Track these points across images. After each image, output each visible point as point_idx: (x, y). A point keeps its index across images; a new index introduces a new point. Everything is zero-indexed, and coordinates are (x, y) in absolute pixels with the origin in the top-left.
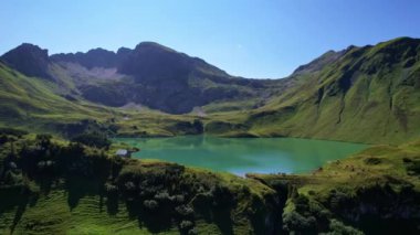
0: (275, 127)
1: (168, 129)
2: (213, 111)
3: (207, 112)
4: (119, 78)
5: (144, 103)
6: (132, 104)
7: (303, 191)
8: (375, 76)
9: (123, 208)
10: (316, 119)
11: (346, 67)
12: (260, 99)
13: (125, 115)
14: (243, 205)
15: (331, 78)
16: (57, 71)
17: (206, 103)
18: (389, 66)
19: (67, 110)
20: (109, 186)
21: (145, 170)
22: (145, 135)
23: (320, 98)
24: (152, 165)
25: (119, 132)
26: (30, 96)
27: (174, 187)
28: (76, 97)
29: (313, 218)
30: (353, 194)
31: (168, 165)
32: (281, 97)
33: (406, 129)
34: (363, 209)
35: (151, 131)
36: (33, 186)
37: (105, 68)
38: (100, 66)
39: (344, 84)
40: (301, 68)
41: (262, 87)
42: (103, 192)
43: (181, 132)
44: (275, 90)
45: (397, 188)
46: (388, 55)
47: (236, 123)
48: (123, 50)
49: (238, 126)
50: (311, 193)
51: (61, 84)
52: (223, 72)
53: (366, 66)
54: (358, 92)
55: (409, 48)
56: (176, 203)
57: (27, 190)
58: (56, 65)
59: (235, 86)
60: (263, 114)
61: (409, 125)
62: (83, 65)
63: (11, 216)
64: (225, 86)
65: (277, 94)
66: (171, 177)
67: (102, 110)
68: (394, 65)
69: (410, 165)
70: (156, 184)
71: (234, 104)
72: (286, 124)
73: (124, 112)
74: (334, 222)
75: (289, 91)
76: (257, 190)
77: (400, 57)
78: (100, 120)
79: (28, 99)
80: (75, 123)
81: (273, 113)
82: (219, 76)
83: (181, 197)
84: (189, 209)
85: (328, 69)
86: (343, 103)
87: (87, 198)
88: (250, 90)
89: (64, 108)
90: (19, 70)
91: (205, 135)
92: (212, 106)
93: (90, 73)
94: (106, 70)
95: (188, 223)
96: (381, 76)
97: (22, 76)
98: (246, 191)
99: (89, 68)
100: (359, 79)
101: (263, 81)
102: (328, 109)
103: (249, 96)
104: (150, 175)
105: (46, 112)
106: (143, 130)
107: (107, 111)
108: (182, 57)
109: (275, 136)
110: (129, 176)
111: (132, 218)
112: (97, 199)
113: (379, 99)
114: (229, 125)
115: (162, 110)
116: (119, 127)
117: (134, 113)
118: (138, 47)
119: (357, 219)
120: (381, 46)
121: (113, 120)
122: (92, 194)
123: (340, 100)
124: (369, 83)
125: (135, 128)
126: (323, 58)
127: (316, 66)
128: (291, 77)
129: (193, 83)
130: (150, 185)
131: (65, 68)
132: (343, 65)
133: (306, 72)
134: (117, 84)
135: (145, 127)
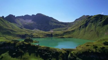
0: (70, 35)
1: (45, 36)
2: (55, 31)
3: (53, 31)
4: (32, 22)
5: (38, 29)
6: (36, 29)
7: (72, 52)
8: (93, 23)
9: (39, 56)
10: (79, 34)
11: (87, 21)
12: (66, 28)
13: (34, 32)
14: (61, 55)
15: (83, 23)
16: (17, 21)
17: (53, 29)
18: (96, 21)
19: (21, 31)
20: (36, 52)
21: (42, 48)
22: (39, 37)
23: (80, 28)
24: (44, 47)
25: (34, 37)
26: (13, 28)
27: (48, 52)
28: (22, 27)
29: (73, 57)
30: (82, 53)
31: (46, 47)
32: (71, 27)
33: (98, 37)
34: (83, 56)
35: (41, 36)
36: (23, 52)
37: (29, 19)
38: (27, 19)
39: (86, 25)
40: (77, 19)
41: (67, 24)
42: (35, 53)
43: (48, 37)
44: (70, 25)
45: (90, 51)
46: (96, 19)
47: (60, 34)
48: (33, 15)
49: (61, 35)
50: (74, 53)
51: (19, 24)
52: (58, 21)
53: (91, 21)
54: (89, 27)
55: (101, 17)
56: (49, 55)
57: (22, 53)
58: (17, 19)
59: (60, 24)
60: (67, 32)
61: (99, 36)
62: (23, 19)
63: (20, 57)
64: (58, 24)
65: (71, 26)
66: (47, 50)
67: (29, 31)
68: (97, 21)
69: (94, 46)
70: (45, 51)
71: (60, 29)
72: (72, 35)
73: (34, 31)
74: (77, 58)
75: (73, 26)
76: (63, 52)
77: (99, 19)
78: (29, 34)
79: (12, 29)
80: (24, 35)
81: (69, 32)
82: (56, 22)
83: (49, 53)
84: (51, 56)
85: (83, 21)
86: (85, 30)
87: (32, 54)
88: (64, 25)
89: (20, 31)
90: (9, 21)
91: (53, 37)
92: (55, 29)
93: (25, 21)
94: (29, 20)
95: (51, 58)
96: (94, 24)
97: (10, 23)
98: (61, 52)
99: (25, 20)
100: (89, 24)
101: (67, 23)
102: (82, 31)
103: (64, 27)
104: (43, 49)
105: (16, 32)
106: (39, 36)
107: (30, 31)
108: (47, 17)
109: (69, 38)
110: (39, 50)
111: (41, 57)
112: (34, 54)
113: (93, 29)
114: (59, 35)
115: (43, 30)
116: (33, 36)
117: (36, 31)
118: (37, 14)
119: (82, 57)
120: (95, 16)
121: (32, 34)
122: (33, 53)
123: (84, 29)
124: (91, 25)
125: (37, 36)
126: (82, 17)
127: (80, 19)
128: (74, 22)
129: (50, 23)
130: (44, 51)
131: (19, 20)
132: (86, 20)
133: (78, 20)
134: (32, 24)
135: (39, 35)
